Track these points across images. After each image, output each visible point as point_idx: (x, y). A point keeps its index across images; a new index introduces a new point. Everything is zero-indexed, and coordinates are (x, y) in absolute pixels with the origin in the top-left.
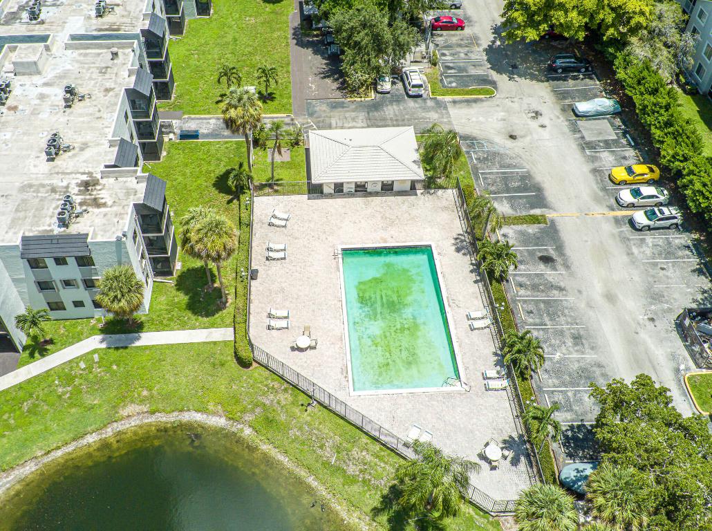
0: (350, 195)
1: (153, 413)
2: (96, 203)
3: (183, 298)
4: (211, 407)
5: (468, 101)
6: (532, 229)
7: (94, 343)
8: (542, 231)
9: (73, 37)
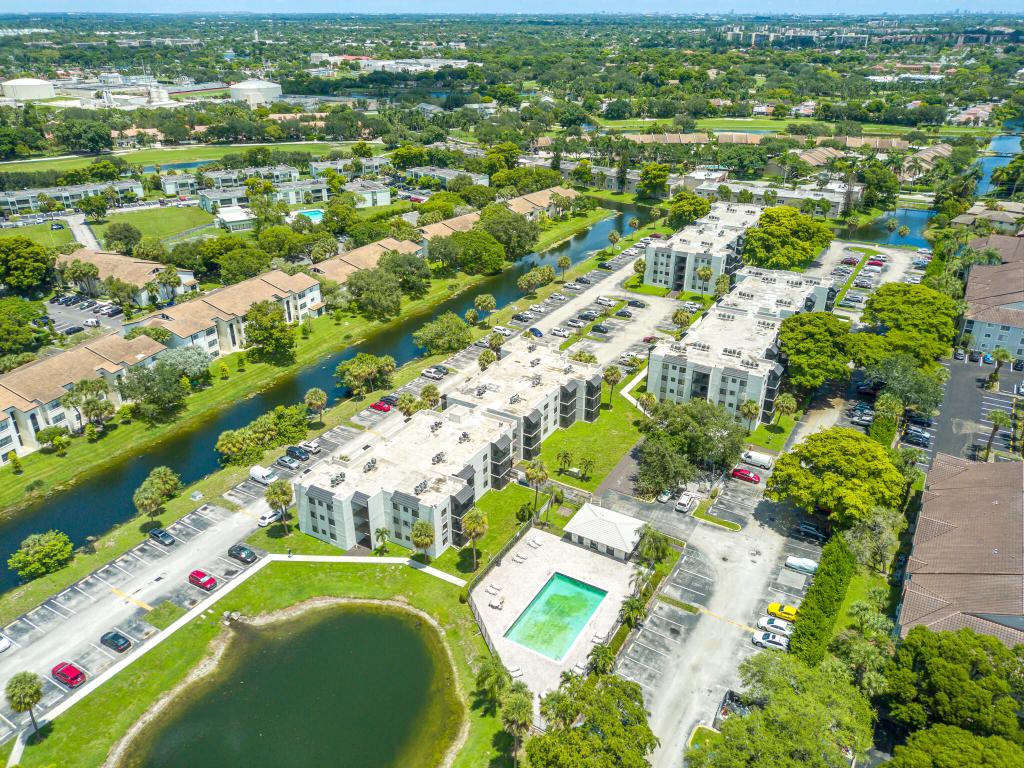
0: (587, 548)
1: (409, 604)
2: (437, 490)
3: (458, 559)
4: (435, 614)
5: (715, 527)
6: (681, 612)
7: (405, 561)
8: (688, 617)
9: (490, 411)
